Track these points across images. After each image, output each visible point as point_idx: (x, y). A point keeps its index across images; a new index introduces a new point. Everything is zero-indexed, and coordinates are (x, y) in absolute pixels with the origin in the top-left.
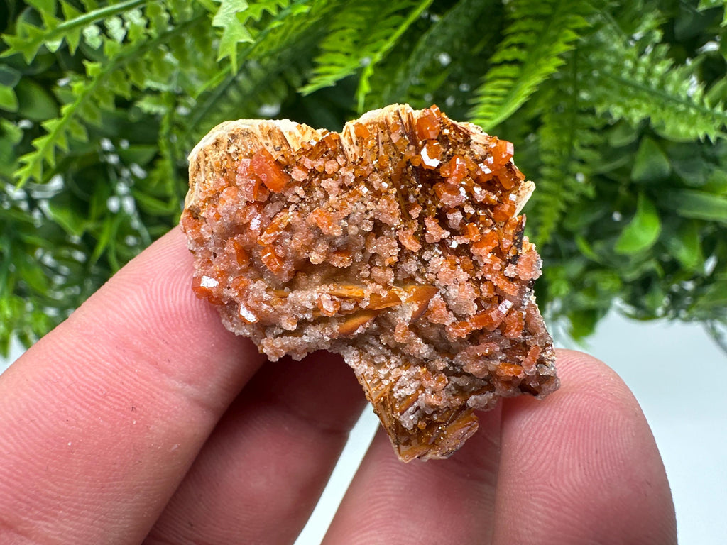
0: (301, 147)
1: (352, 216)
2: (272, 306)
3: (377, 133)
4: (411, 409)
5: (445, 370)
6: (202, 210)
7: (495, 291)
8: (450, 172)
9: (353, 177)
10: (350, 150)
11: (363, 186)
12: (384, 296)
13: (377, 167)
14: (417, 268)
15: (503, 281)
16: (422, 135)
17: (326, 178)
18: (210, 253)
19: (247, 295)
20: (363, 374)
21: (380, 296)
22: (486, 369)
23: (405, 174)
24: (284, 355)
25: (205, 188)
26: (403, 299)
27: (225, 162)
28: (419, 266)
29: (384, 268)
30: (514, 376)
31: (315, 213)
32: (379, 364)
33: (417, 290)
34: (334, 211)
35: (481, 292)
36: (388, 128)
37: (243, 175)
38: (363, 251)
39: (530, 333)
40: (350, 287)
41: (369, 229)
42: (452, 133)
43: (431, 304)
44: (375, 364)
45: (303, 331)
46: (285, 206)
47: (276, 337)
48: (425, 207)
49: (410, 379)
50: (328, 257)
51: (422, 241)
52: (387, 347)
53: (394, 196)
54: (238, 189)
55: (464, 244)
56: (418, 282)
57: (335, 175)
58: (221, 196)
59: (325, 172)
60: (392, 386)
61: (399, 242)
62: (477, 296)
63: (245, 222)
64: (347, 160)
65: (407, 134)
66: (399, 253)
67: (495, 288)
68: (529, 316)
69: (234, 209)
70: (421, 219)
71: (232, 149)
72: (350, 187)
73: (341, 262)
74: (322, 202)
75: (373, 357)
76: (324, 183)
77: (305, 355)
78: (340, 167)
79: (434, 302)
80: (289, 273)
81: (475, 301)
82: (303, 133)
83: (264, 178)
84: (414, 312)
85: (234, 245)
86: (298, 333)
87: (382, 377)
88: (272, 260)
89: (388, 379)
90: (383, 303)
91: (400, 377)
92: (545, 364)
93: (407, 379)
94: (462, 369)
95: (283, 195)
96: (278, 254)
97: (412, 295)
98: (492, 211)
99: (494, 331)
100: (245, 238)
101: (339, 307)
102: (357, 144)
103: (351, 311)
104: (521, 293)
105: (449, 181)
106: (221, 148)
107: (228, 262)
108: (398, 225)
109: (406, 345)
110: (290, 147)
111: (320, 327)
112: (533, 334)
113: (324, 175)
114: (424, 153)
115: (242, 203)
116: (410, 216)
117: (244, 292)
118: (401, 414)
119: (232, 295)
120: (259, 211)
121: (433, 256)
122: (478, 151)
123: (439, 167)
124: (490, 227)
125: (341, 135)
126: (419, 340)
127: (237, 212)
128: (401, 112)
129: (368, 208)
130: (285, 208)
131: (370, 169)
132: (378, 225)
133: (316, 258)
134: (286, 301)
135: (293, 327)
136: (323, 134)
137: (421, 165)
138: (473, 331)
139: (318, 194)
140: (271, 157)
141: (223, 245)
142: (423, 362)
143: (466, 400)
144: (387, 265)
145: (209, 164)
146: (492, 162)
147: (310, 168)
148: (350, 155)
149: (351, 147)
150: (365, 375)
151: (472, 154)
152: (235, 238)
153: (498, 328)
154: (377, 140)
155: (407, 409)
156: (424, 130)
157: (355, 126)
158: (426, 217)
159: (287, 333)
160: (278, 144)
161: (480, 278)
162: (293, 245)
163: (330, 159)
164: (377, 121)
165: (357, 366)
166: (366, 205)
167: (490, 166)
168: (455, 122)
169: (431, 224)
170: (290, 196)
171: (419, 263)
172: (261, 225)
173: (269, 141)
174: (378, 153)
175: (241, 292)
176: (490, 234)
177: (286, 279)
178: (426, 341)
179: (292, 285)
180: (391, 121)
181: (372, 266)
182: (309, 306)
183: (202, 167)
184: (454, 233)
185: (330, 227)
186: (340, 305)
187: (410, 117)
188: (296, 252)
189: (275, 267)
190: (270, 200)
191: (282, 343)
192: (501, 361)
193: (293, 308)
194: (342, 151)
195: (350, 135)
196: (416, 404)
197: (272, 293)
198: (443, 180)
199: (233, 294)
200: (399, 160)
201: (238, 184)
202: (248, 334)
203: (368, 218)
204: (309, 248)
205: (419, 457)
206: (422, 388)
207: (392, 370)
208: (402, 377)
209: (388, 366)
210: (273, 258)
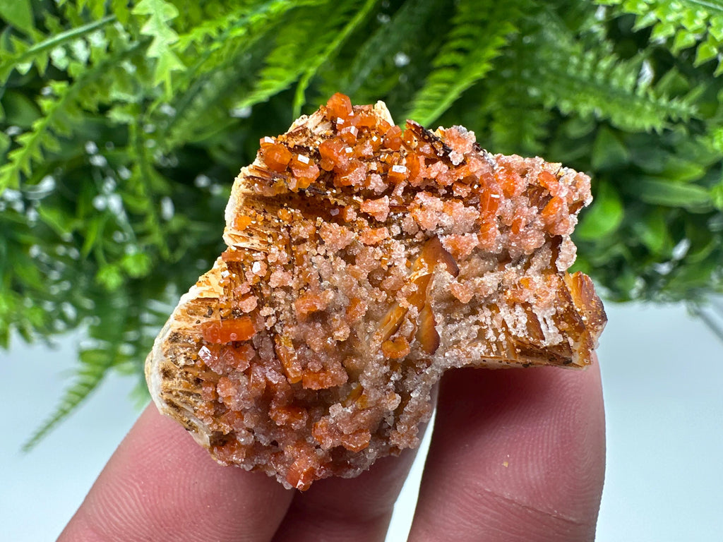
0: (222, 288)
1: (323, 274)
2: (364, 410)
3: (253, 209)
4: (543, 327)
6: (222, 430)
7: (467, 183)
8: (331, 160)
9: (283, 253)
10: (252, 244)
12: (417, 289)
13: (286, 223)
14: (403, 247)
15: (462, 169)
16: (281, 169)
17: (269, 280)
18: (268, 447)
19: (337, 429)
20: (482, 357)
21: (414, 292)
22: (540, 232)
23: (308, 205)
25: (202, 413)
26: (427, 274)
27: (189, 375)
28: (402, 243)
29: (388, 274)
30: (561, 209)
31: (297, 309)
32: (479, 335)
33: (424, 258)
34: (307, 287)
35: (460, 197)
37: (215, 361)
38: (361, 284)
40: (387, 318)
41: (343, 265)
43: (449, 249)
44: (476, 340)
45: (406, 392)
46: (272, 335)
47: (395, 426)
49: (511, 313)
50: (348, 320)
51: (380, 225)
52: (466, 316)
53: (325, 223)
54: (226, 375)
55: (405, 188)
56: (416, 254)
57: (271, 268)
59: (262, 278)
60: (509, 333)
61: (371, 246)
62: (461, 203)
63: (264, 387)
64: (262, 250)
67: (465, 181)
69: (244, 391)
70: (360, 213)
71: (182, 361)
72: (291, 261)
73: (360, 310)
74: (289, 296)
75: (468, 338)
76: (273, 284)
78: (265, 260)
79: (448, 245)
80: (340, 371)
81: (466, 207)
82: (208, 283)
83: (233, 337)
84: (447, 270)
85: (279, 412)
86: (405, 398)
87: (495, 338)
88: (320, 379)
89: (500, 334)
90: (423, 293)
91: (503, 320)
93: (509, 316)
94: (526, 256)
95: (260, 332)
96: (317, 370)
97: (426, 265)
98: (387, 147)
99: (505, 205)
100: (280, 395)
101: (404, 338)
102: (252, 235)
103: (415, 328)
104: (482, 161)
105: (339, 166)
106: (173, 372)
109: (475, 296)
110: (217, 299)
111: (411, 371)
112: (525, 173)
113: (264, 280)
115: (243, 379)
116: (352, 221)
117: (333, 432)
118: (544, 339)
119: (328, 447)
120: (262, 365)
121: (400, 224)
122: (323, 130)
123: (320, 168)
124: (401, 157)
126: (477, 280)
127: (249, 390)
129: (322, 254)
130: (274, 337)
131: (285, 232)
133: (342, 334)
134: (367, 391)
135: (396, 401)
137: (309, 182)
139: (280, 295)
140: (214, 322)
141: (271, 425)
142: (501, 289)
143: (557, 271)
144: (387, 268)
145: (181, 394)
146: (343, 121)
147: (249, 289)
148: (258, 247)
149: (251, 241)
150: (483, 354)
151: (323, 137)
152: (273, 407)
153: (505, 199)
155: (541, 330)
156: (278, 161)
157: (234, 228)
158: (360, 207)
160: (205, 310)
161: (446, 192)
162: (316, 349)
163: (252, 266)
164: (241, 204)
165: (471, 357)
166: (318, 254)
167: (346, 124)
168: (287, 133)
169: (372, 207)
170: (265, 325)
171: (399, 241)
172: (277, 371)
173: (197, 317)
175: (332, 435)
177: (345, 378)
178: (482, 274)
179: (353, 376)
180: (249, 191)
181: (379, 285)
182: (386, 369)
183: (179, 404)
184: (389, 192)
185: (321, 299)
186: (403, 336)
188: (325, 349)
189: (329, 379)
190: (257, 349)
192: (538, 213)
193: (377, 389)
194: (250, 250)
195: (239, 236)
196: (540, 320)
197: (350, 401)
199: (329, 443)
200: (290, 203)
201: (221, 373)
203: (332, 259)
204: (329, 334)
206: (525, 305)
207: (492, 325)
208: (505, 318)
209: (485, 327)
210: (319, 376)
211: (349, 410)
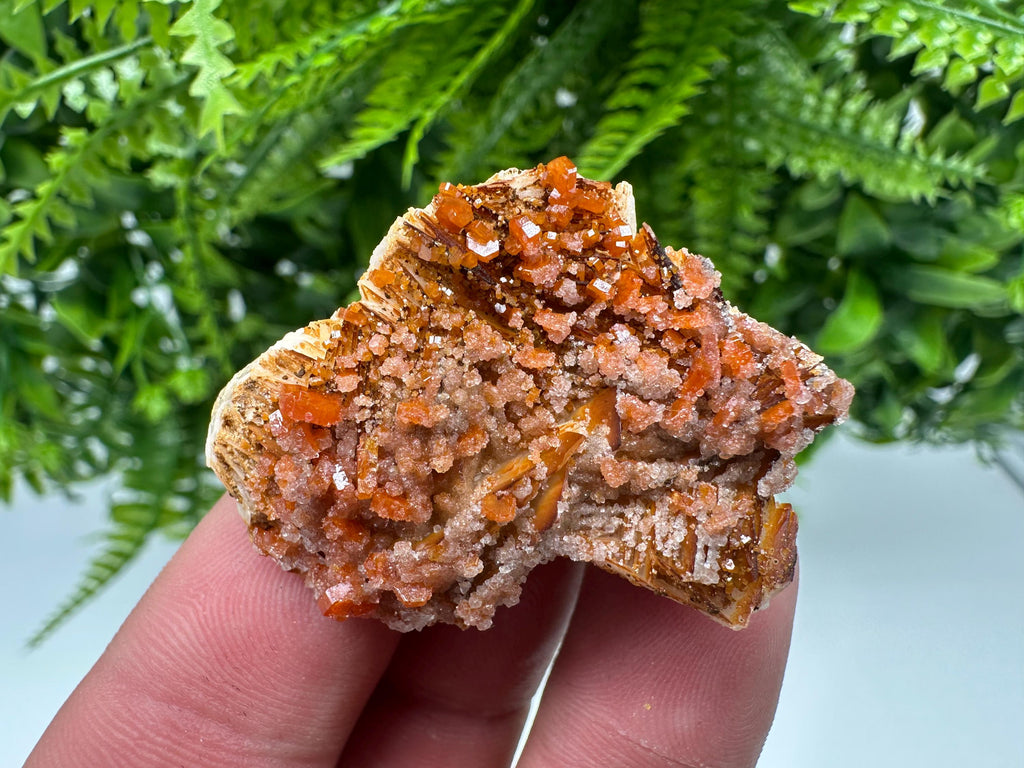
0: (325, 351)
1: (446, 382)
2: (434, 562)
3: (402, 266)
4: (699, 556)
5: (701, 476)
6: (267, 513)
7: (683, 337)
8: (519, 243)
9: (413, 336)
10: (384, 309)
11: (431, 338)
12: (558, 445)
13: (430, 302)
14: (570, 383)
15: (684, 317)
16: (454, 228)
17: (382, 363)
18: (314, 555)
19: (395, 571)
20: (607, 559)
21: (553, 449)
22: (750, 436)
23: (470, 287)
24: (494, 611)
25: (252, 484)
26: (582, 431)
27: (253, 436)
28: (571, 378)
29: (531, 412)
30: (789, 419)
31: (400, 412)
32: (616, 532)
33: (591, 409)
34: (421, 391)
35: (668, 351)
36: (409, 251)
37: (283, 434)
38: (492, 412)
39: (765, 354)
40: (509, 465)
41: (477, 381)
42: (487, 199)
43: (621, 411)
44: (611, 535)
45: (494, 563)
46: (359, 431)
47: (468, 596)
48: (522, 306)
49: (668, 521)
50: (456, 451)
51: (551, 346)
52: (610, 503)
53: (477, 321)
54: (291, 454)
55: (602, 311)
56: (584, 399)
57: (390, 349)
58: (276, 478)
59: (376, 357)
60: (652, 546)
61: (524, 369)
62: (666, 359)
63: (326, 488)
64: (390, 323)
65: (436, 240)
66: (535, 381)
67: (680, 334)
68: (748, 334)
69: (303, 482)
70: (528, 322)
71: (250, 416)
72: (418, 350)
73: (475, 444)
74: (398, 393)
75: (602, 529)
76: (384, 370)
77: (519, 591)
78: (388, 337)
79: (623, 406)
80: (424, 506)
81: (670, 367)
82: (317, 334)
83: (309, 418)
84: (607, 436)
85: (334, 524)
86: (490, 569)
87: (632, 544)
88: (393, 506)
89: (642, 541)
90: (563, 454)
91: (654, 527)
92: (813, 376)
93: (664, 524)
94: (720, 460)
95: (348, 421)
96: (394, 494)
97: (589, 418)
98: (604, 249)
99: (721, 384)
100: (341, 505)
101: (514, 500)
102: (388, 297)
103: (532, 494)
104: (716, 315)
105: (526, 253)
106: (236, 424)
107: (343, 550)
108: (508, 351)
109: (629, 483)
110: (314, 360)
111: (510, 541)
112: (769, 352)
113: (378, 360)
114: (471, 244)
115: (307, 468)
116: (514, 329)
117: (389, 572)
118: (692, 572)
119: (377, 586)
120: (334, 461)
121: (578, 354)
122: (533, 195)
123: (501, 248)
124: (616, 269)
125: (363, 302)
126: (641, 465)
127: (308, 483)
128: (410, 223)
129: (457, 357)
130: (359, 434)
131: (425, 311)
132: (485, 368)
133: (442, 464)
134: (447, 544)
135: (478, 567)
136: (340, 315)
137: (479, 262)
138: (696, 404)
139: (388, 387)
140: (300, 388)
141: (321, 534)
142: (668, 487)
143: (756, 494)
144: (531, 406)
145: (236, 453)
146: (559, 195)
147: (355, 365)
148: (389, 316)
149: (384, 305)
150: (610, 557)
151: (527, 205)
152: (330, 515)
153: (722, 377)
154: (408, 274)
155: (694, 560)
156: (451, 219)
157: (370, 278)
158: (533, 315)
159: (479, 580)
160: (296, 367)
161: (653, 336)
162: (403, 470)
163: (371, 337)
164: (391, 253)
165: (592, 555)
166: (452, 357)
167: (561, 201)
168: (481, 185)
169: (547, 319)
170: (357, 415)
171: (568, 375)
172: (348, 475)
173: (286, 372)
174: (419, 287)
175: (386, 575)
176: (622, 277)
177: (426, 516)
178: (651, 459)
179: (439, 517)
180: (407, 240)
181: (515, 421)
182: (478, 526)
183: (230, 463)
184: (580, 308)
185: (431, 413)
186: (513, 496)
187: (424, 219)
188: (413, 474)
189: (403, 511)
190: (336, 440)
191: (481, 598)
192: (759, 412)
193: (460, 545)
194: (376, 316)
195: (373, 293)
196: (700, 546)
197: (423, 546)
198: (519, 259)
199: (378, 583)
200: (450, 276)
201: (286, 449)
202: (433, 618)
203: (466, 370)
204: (426, 458)
205: (756, 608)
206: (691, 520)
207: (637, 526)
208: (657, 526)
209: (629, 525)
210: (391, 503)
211: (416, 556)
